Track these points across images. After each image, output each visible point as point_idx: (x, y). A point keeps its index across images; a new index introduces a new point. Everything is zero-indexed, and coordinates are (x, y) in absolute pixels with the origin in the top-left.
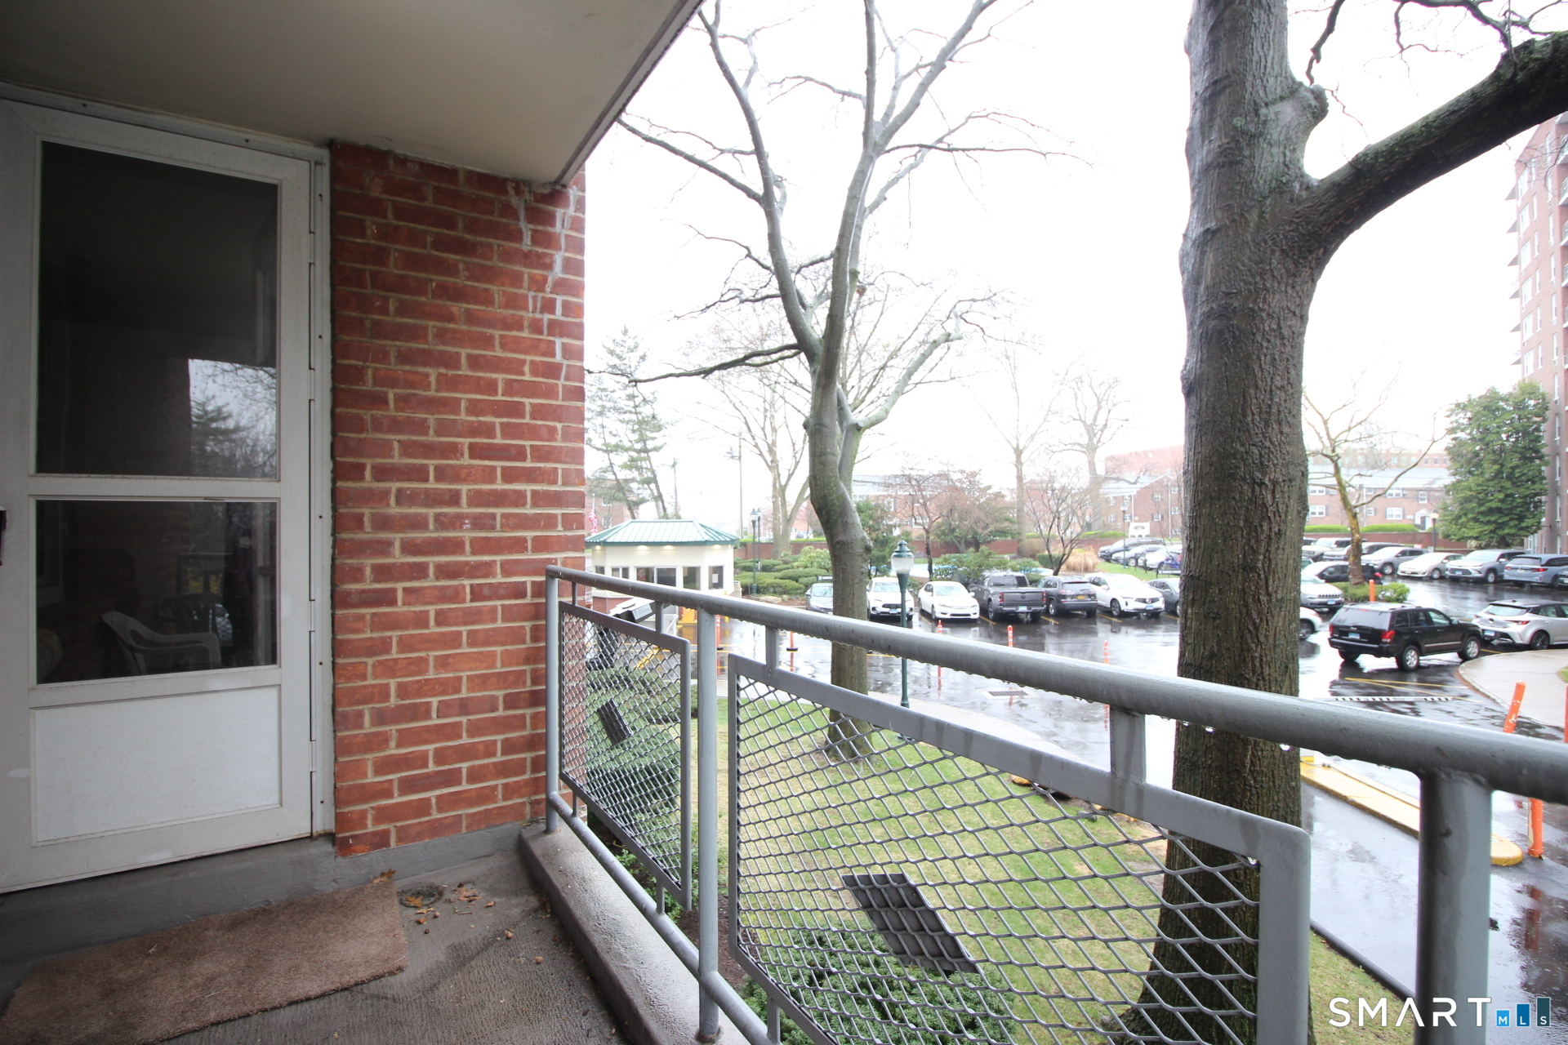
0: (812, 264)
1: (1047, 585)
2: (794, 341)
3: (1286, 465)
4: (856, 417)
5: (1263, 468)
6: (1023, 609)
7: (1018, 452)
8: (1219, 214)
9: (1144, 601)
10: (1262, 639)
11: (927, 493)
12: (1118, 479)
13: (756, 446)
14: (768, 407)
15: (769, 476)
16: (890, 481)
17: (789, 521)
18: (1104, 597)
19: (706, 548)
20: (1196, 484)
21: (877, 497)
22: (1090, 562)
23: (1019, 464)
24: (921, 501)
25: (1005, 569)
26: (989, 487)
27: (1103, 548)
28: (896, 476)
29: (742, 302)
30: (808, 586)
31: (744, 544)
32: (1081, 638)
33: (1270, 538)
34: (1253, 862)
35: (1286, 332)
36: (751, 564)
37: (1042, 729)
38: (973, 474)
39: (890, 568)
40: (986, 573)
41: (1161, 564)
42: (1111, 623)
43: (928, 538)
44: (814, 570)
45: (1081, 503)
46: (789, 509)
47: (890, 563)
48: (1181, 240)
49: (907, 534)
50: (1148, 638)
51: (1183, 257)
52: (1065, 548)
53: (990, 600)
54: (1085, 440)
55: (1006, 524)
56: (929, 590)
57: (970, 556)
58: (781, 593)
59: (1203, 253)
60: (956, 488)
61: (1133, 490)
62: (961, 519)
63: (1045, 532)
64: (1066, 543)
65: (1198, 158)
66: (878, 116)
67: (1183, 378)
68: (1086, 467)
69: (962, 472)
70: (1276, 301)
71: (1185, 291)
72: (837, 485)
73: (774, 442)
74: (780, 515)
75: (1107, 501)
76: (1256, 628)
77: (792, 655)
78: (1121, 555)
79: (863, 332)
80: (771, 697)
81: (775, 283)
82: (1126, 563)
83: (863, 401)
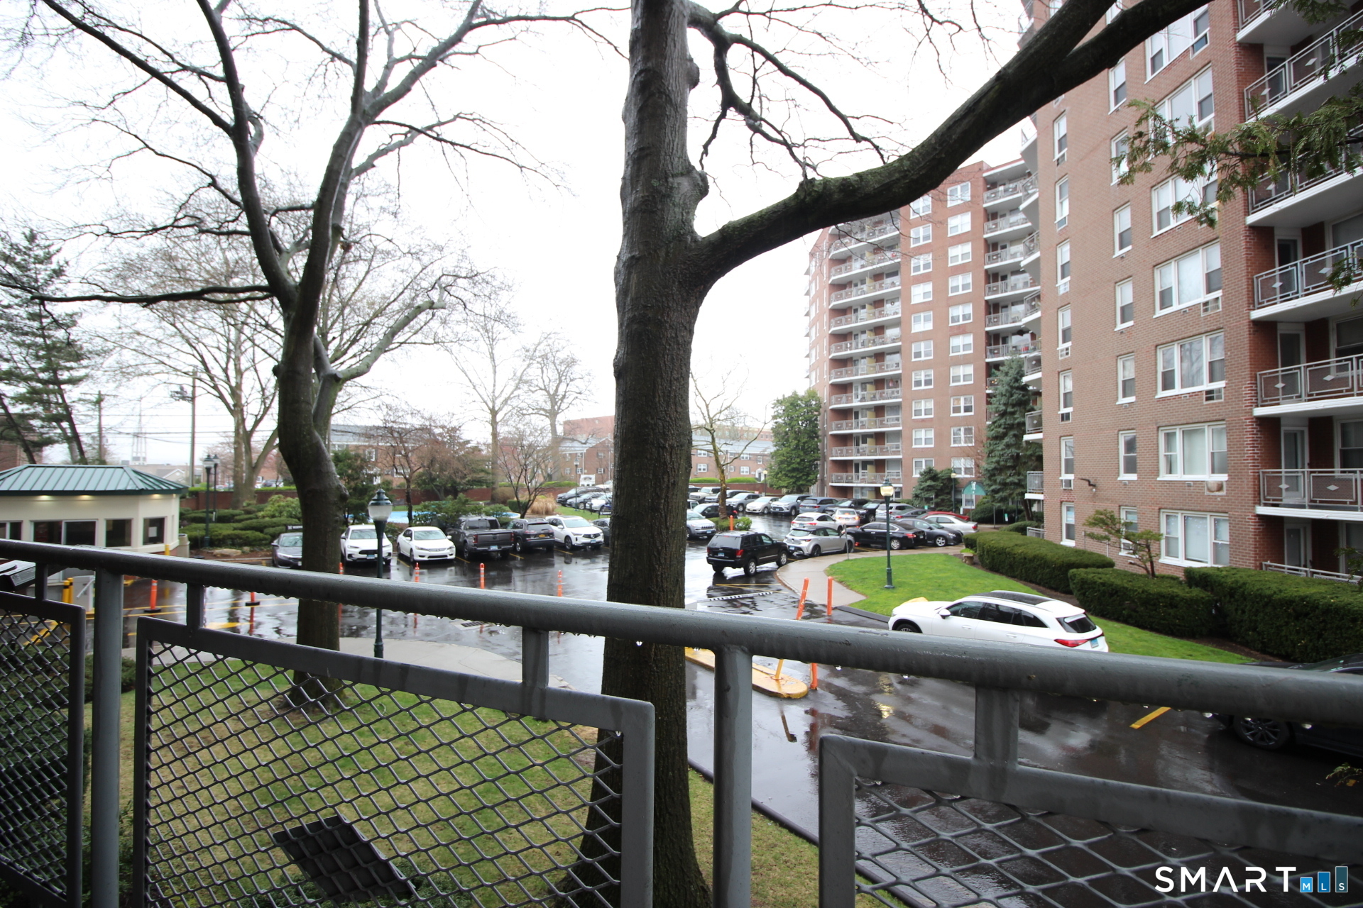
0: (292, 209)
1: (515, 527)
2: (265, 283)
3: (679, 435)
4: (339, 368)
5: (665, 436)
6: (494, 548)
7: (494, 413)
8: (641, 247)
9: (588, 536)
10: (663, 561)
11: (410, 445)
12: (573, 440)
13: (215, 387)
14: (232, 347)
15: (229, 423)
16: (372, 432)
17: (254, 469)
18: (559, 533)
19: (141, 497)
20: (622, 446)
21: (357, 447)
22: (550, 506)
23: (494, 423)
24: (403, 452)
25: (480, 514)
26: (468, 442)
27: (560, 495)
28: (378, 428)
29: (202, 232)
30: (275, 536)
31: (195, 494)
32: (541, 570)
33: (668, 486)
34: (619, 734)
35: (680, 340)
36: (203, 515)
37: (506, 651)
38: (454, 430)
39: (368, 516)
40: (463, 518)
41: (602, 507)
42: (564, 555)
43: (409, 486)
44: (284, 519)
45: (544, 458)
46: (255, 456)
47: (367, 511)
48: (616, 260)
49: (387, 484)
50: (592, 566)
51: (617, 273)
52: (530, 495)
53: (465, 541)
54: (548, 407)
55: (482, 475)
56: (408, 534)
57: (448, 503)
58: (240, 546)
59: (629, 274)
60: (437, 441)
61: (584, 449)
62: (441, 470)
63: (515, 482)
64: (531, 490)
65: (629, 202)
67: (615, 365)
68: (549, 428)
69: (443, 427)
70: (674, 317)
71: (617, 299)
72: (310, 433)
73: (239, 386)
74: (244, 463)
75: (564, 456)
76: (659, 554)
77: (252, 610)
78: (573, 500)
79: (348, 286)
80: (191, 660)
81: (244, 218)
82: (577, 507)
83: (345, 353)
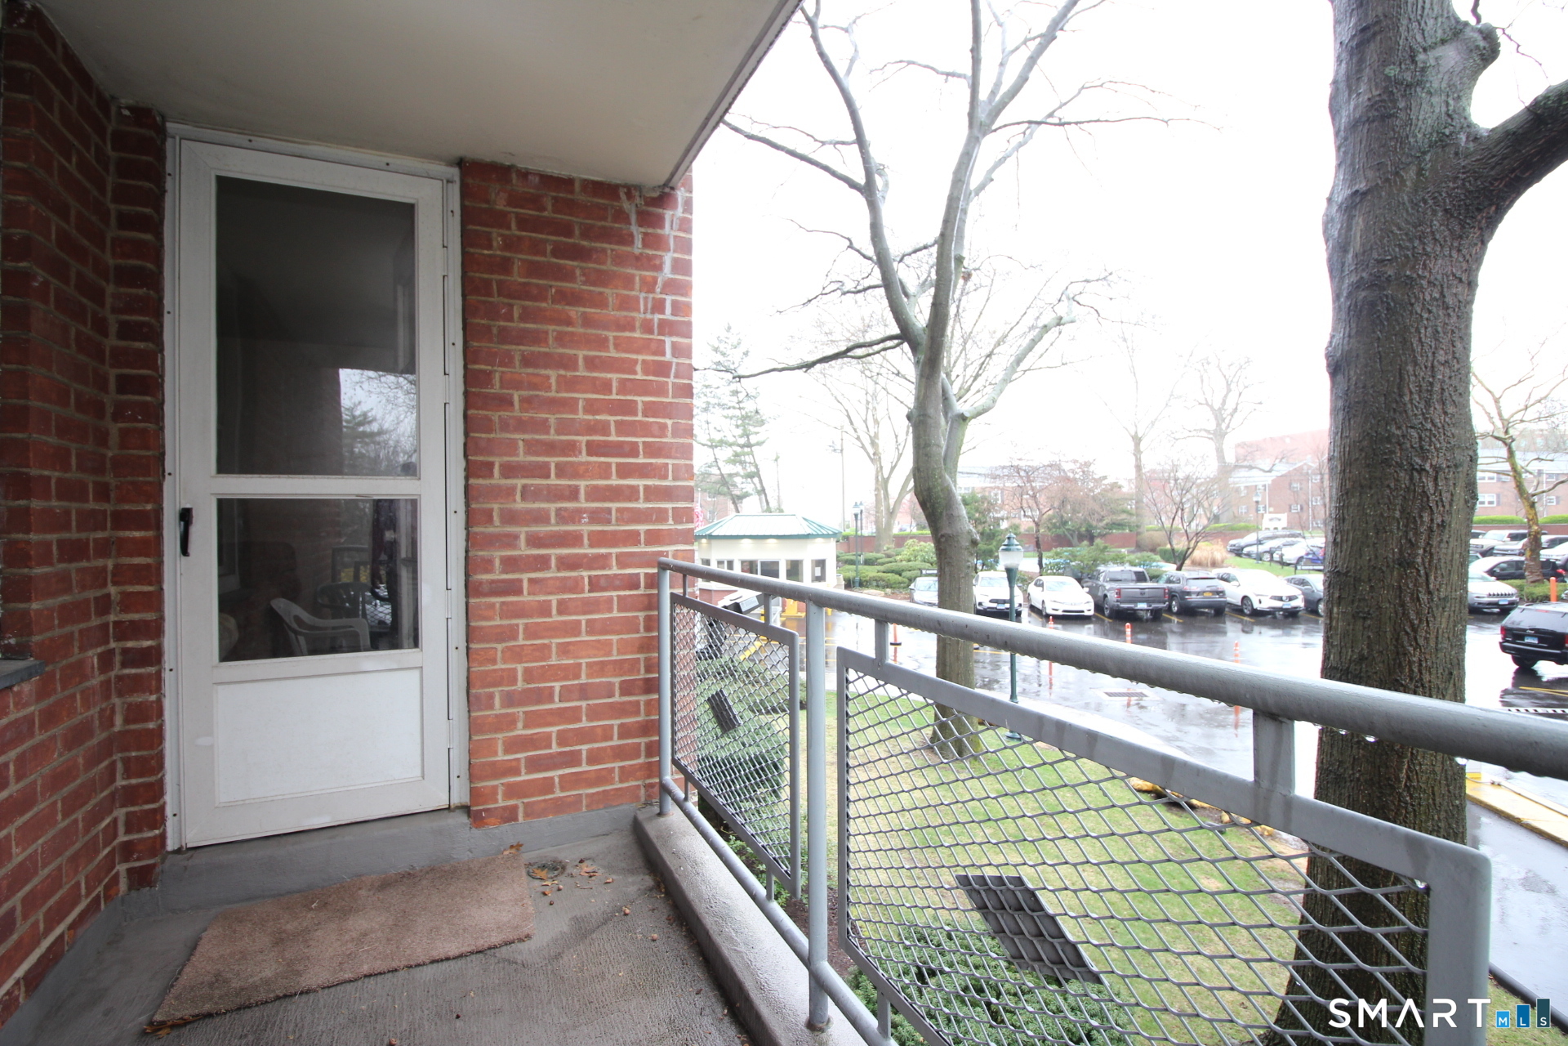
0: (915, 251)
1: (1169, 581)
2: (896, 331)
3: (1451, 449)
4: (960, 407)
5: (1423, 453)
6: (1142, 606)
7: (1137, 440)
8: (1370, 174)
9: (1280, 599)
10: (1421, 642)
11: (1037, 484)
12: (1250, 468)
13: (858, 438)
14: (870, 399)
15: (871, 469)
16: (997, 473)
17: (891, 514)
18: (1233, 595)
19: (809, 541)
20: (1344, 471)
21: (984, 489)
22: (1218, 556)
23: (1137, 452)
24: (1031, 493)
25: (1122, 563)
26: (1105, 478)
27: (1232, 542)
28: (1003, 468)
29: (844, 293)
30: (911, 580)
31: (846, 538)
32: (1208, 638)
33: (1431, 530)
34: (1421, 885)
35: (1450, 300)
36: (853, 558)
38: (1087, 464)
39: (997, 562)
40: (1102, 568)
41: (1300, 559)
42: (1241, 622)
43: (1038, 531)
44: (918, 563)
45: (1208, 494)
46: (892, 502)
47: (997, 557)
48: (1324, 204)
49: (1015, 527)
50: (1285, 639)
51: (1328, 222)
52: (1189, 541)
53: (1105, 596)
54: (1212, 426)
55: (1124, 516)
56: (1040, 585)
57: (1083, 550)
58: (884, 587)
59: (1351, 218)
60: (1068, 479)
61: (1268, 479)
62: (1074, 511)
63: (1167, 525)
64: (1191, 536)
65: (1344, 113)
66: (983, 94)
67: (1328, 356)
68: (1213, 455)
69: (1075, 462)
70: (1438, 267)
71: (1330, 260)
72: (941, 477)
73: (876, 435)
74: (883, 508)
75: (1237, 490)
76: (1415, 630)
78: (1253, 549)
79: (968, 319)
80: (880, 691)
81: (877, 273)
82: (1259, 557)
83: (968, 390)
